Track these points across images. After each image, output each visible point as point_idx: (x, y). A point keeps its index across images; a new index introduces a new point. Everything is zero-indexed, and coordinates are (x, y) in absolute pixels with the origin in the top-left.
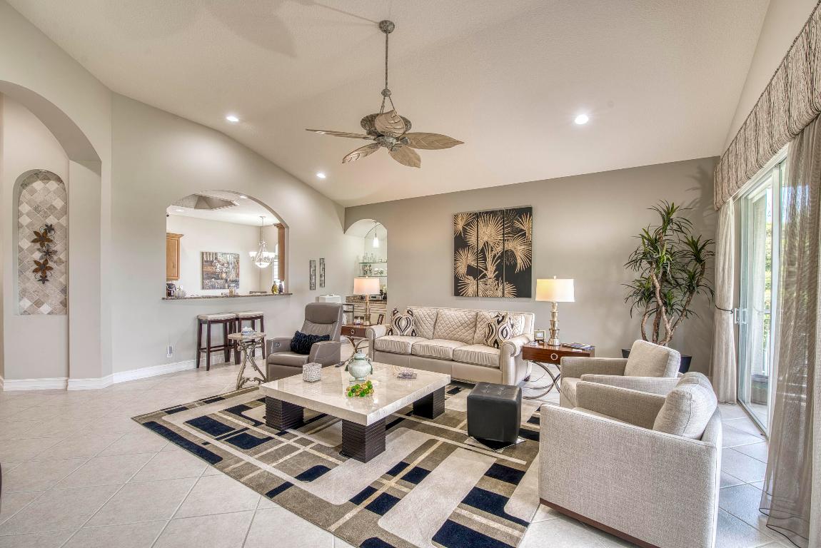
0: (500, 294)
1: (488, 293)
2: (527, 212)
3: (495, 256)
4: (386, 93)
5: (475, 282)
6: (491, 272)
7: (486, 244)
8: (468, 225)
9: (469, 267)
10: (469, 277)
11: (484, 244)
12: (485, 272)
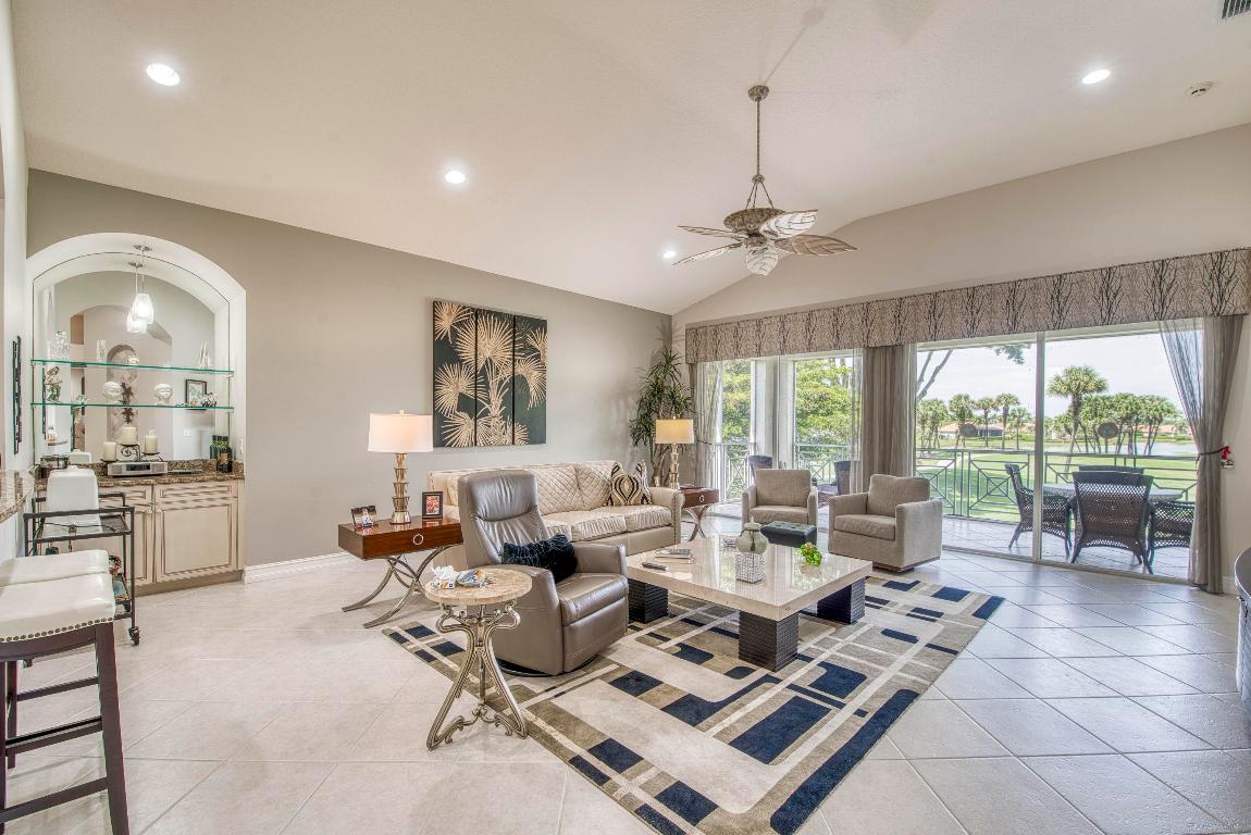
0: (509, 440)
1: (491, 439)
2: (540, 325)
3: (501, 382)
4: (758, 179)
5: (472, 422)
6: (496, 405)
7: (489, 362)
8: (460, 324)
9: (462, 397)
10: (461, 414)
11: (486, 362)
12: (487, 406)
